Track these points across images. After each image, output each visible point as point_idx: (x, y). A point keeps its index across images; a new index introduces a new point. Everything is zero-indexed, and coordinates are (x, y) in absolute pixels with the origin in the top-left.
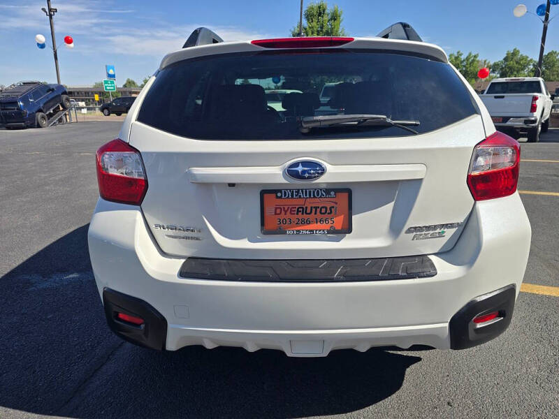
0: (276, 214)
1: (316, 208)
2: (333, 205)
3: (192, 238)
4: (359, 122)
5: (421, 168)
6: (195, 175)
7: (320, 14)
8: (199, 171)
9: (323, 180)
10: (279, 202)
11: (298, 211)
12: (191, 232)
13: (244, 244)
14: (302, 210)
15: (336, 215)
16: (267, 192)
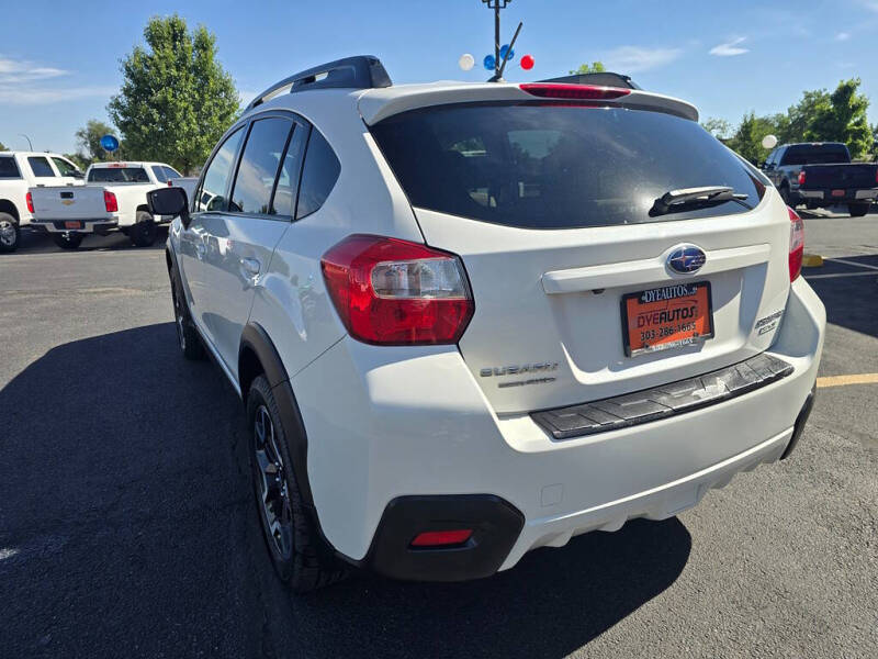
0: (640, 326)
1: (678, 311)
2: (693, 304)
3: (544, 380)
4: (710, 197)
5: (766, 248)
6: (555, 283)
7: (175, 38)
8: (560, 275)
9: (703, 271)
10: (643, 308)
11: (661, 318)
12: (545, 371)
13: (605, 376)
14: (664, 316)
15: (698, 317)
16: (631, 297)
